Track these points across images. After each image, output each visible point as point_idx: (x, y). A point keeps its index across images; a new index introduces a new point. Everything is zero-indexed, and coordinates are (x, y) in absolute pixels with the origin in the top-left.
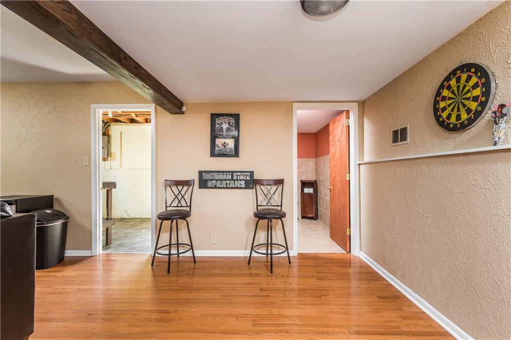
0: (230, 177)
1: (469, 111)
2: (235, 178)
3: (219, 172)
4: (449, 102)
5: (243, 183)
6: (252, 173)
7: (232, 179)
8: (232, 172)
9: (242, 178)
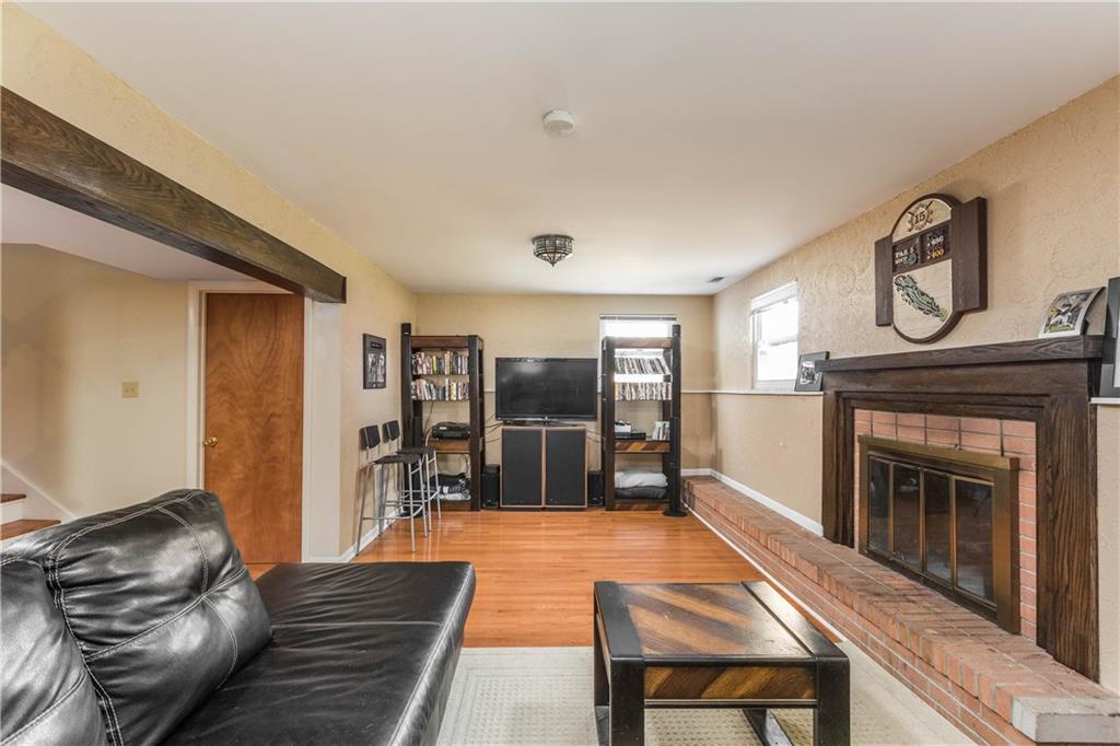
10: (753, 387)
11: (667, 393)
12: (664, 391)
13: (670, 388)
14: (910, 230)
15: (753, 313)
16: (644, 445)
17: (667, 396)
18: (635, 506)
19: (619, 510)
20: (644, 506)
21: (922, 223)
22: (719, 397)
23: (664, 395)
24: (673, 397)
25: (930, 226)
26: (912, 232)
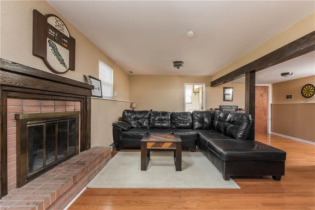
0: (230, 108)
1: (311, 94)
2: (232, 108)
3: (227, 106)
4: (306, 91)
5: (234, 109)
6: (237, 106)
7: (231, 108)
8: (231, 106)
9: (234, 108)
14: (55, 26)
21: (60, 28)
25: (63, 33)
26: (56, 28)
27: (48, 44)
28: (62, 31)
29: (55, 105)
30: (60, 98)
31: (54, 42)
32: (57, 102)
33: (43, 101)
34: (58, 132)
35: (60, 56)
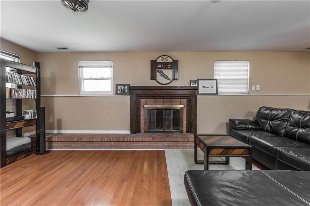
10: (79, 94)
11: (34, 95)
12: (33, 94)
13: (36, 92)
14: (162, 61)
15: (80, 67)
16: (23, 123)
17: (34, 97)
18: (19, 158)
19: (9, 164)
20: (23, 156)
21: (165, 61)
22: (55, 98)
23: (33, 96)
24: (37, 97)
25: (168, 62)
26: (163, 62)
27: (157, 72)
28: (166, 62)
29: (164, 101)
30: (166, 97)
31: (160, 70)
32: (165, 100)
33: (156, 100)
34: (165, 118)
35: (165, 75)
